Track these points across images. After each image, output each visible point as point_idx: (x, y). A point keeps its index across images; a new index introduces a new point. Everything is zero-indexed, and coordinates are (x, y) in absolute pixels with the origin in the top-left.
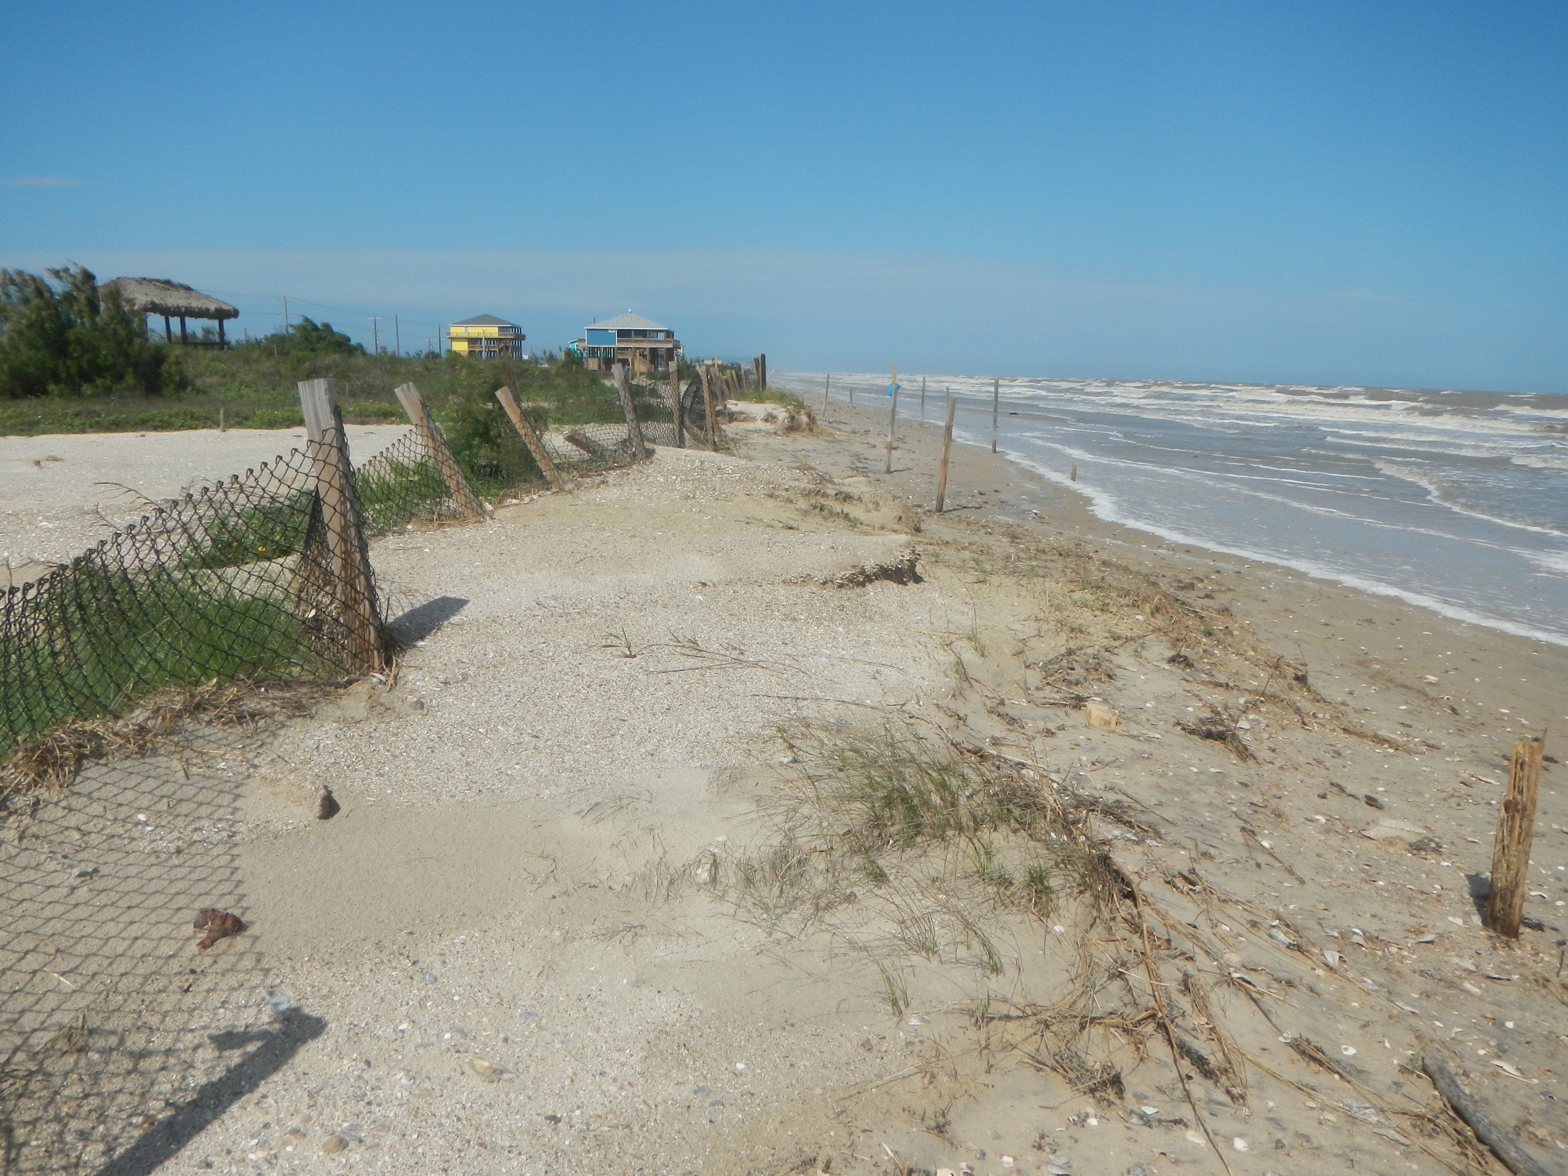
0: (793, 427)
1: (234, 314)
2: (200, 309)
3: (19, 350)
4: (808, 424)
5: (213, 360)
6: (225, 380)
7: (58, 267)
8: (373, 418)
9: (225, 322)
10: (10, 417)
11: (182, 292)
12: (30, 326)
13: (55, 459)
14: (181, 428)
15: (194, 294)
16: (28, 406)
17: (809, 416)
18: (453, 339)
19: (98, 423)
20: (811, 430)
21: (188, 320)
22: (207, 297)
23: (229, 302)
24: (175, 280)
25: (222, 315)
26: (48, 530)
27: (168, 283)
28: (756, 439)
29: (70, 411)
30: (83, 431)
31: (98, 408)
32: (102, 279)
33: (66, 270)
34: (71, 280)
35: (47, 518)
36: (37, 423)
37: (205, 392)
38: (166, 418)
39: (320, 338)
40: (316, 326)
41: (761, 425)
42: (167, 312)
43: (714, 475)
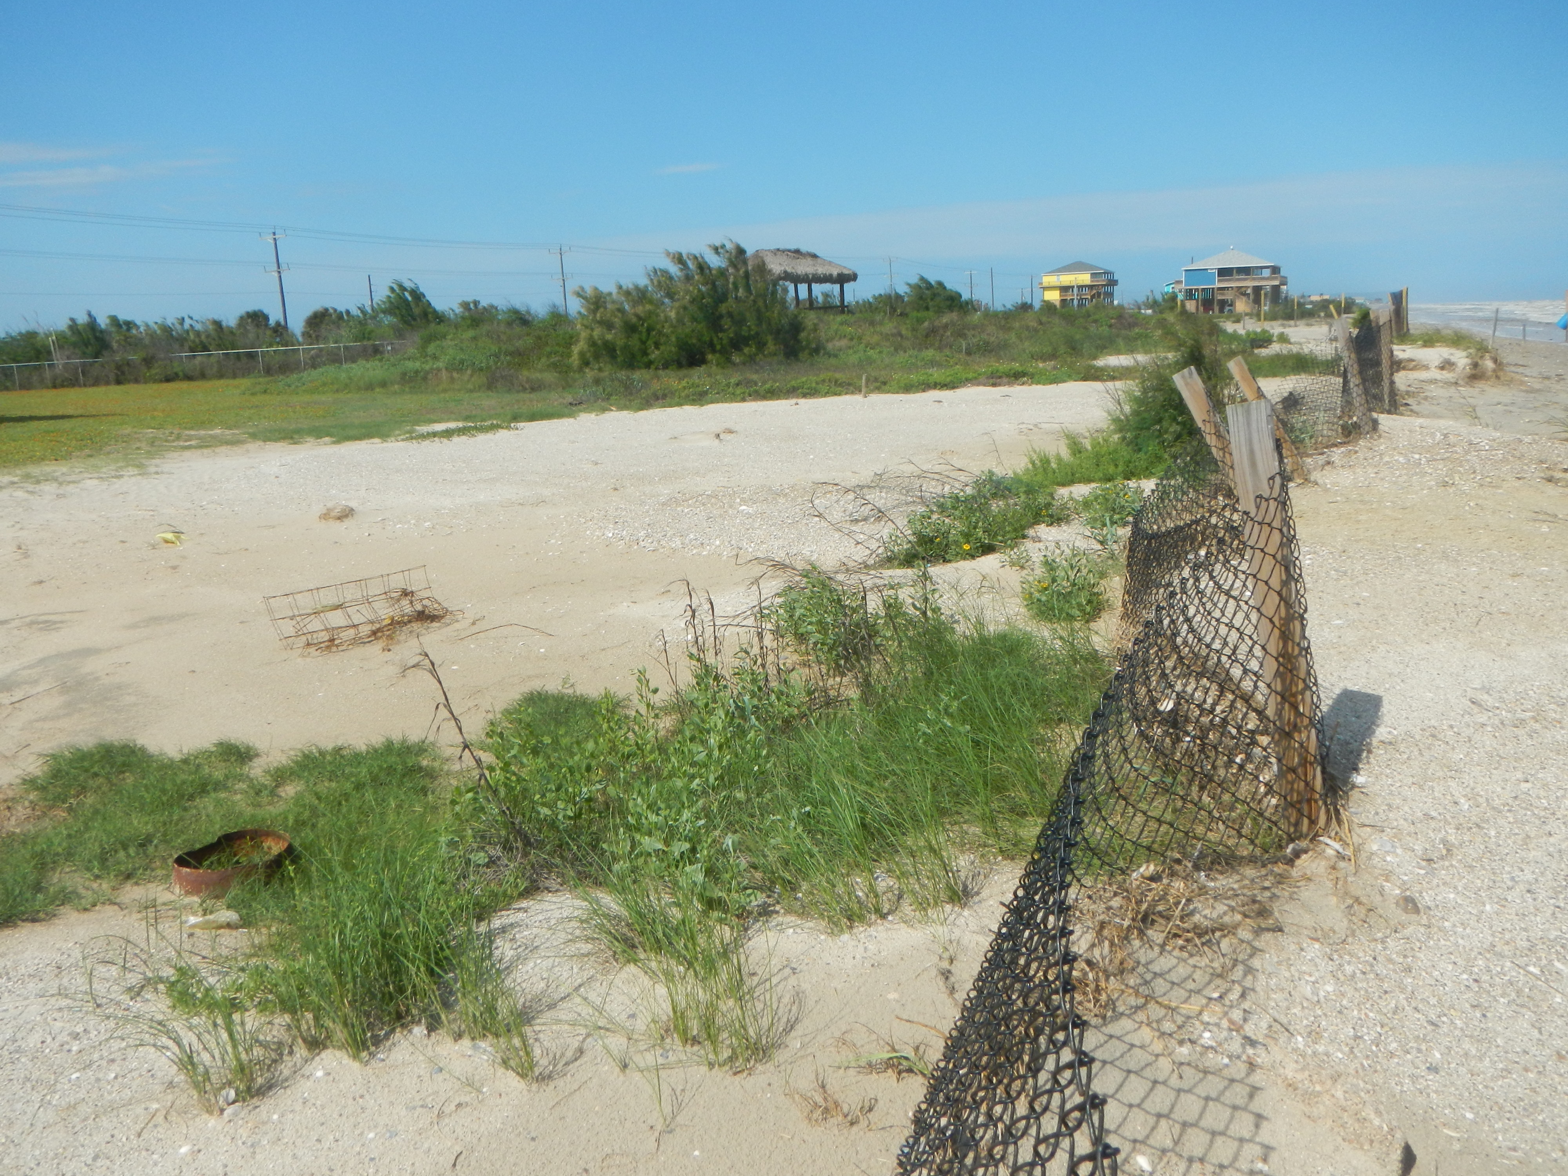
0: (1476, 375)
1: (853, 277)
2: (825, 275)
3: (684, 324)
4: (1494, 371)
5: (842, 324)
6: (853, 343)
7: (718, 244)
8: (1005, 380)
9: (846, 285)
10: (684, 388)
11: (809, 259)
12: (693, 301)
13: (731, 432)
14: (827, 394)
15: (819, 260)
16: (697, 376)
17: (1495, 361)
18: (1045, 289)
19: (756, 392)
20: (1498, 377)
21: (814, 285)
22: (830, 263)
23: (849, 267)
24: (804, 249)
25: (843, 279)
26: (749, 516)
27: (797, 251)
28: (1434, 391)
29: (732, 381)
30: (743, 400)
31: (755, 377)
32: (750, 251)
33: (723, 246)
34: (727, 255)
35: (744, 501)
36: (706, 393)
37: (836, 356)
38: (814, 385)
39: (934, 296)
40: (930, 284)
41: (1435, 374)
42: (797, 279)
43: (1467, 452)
